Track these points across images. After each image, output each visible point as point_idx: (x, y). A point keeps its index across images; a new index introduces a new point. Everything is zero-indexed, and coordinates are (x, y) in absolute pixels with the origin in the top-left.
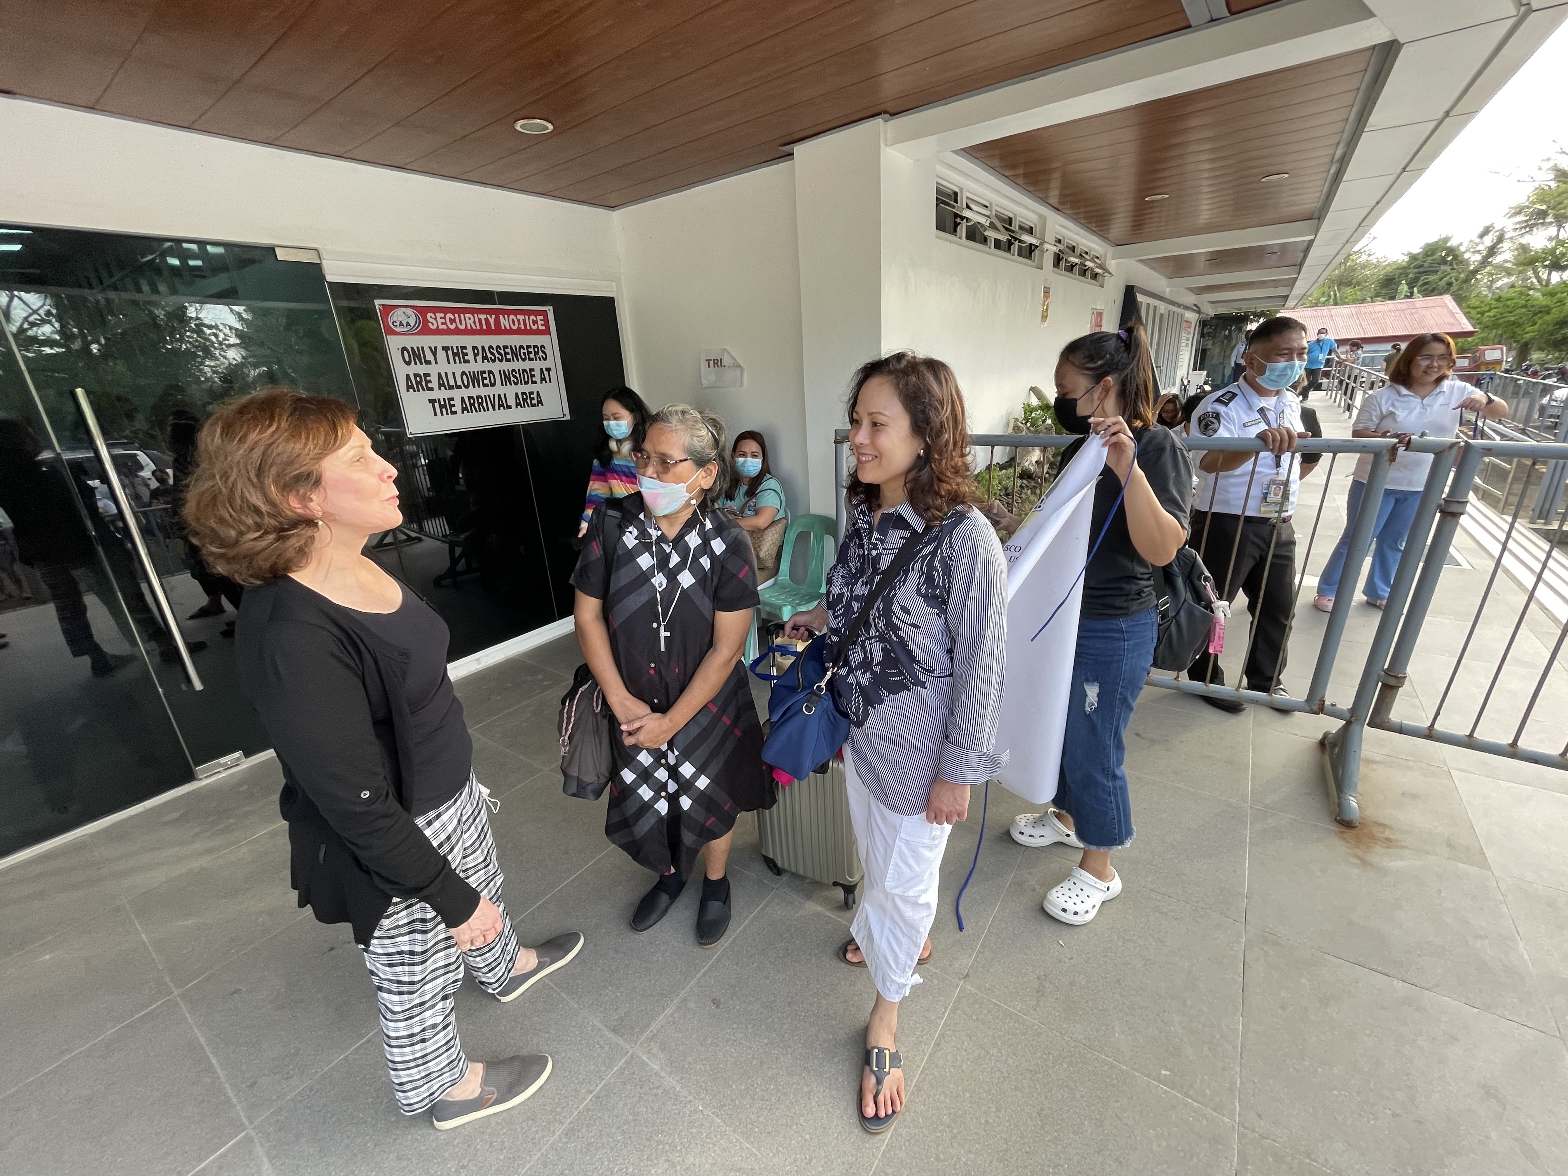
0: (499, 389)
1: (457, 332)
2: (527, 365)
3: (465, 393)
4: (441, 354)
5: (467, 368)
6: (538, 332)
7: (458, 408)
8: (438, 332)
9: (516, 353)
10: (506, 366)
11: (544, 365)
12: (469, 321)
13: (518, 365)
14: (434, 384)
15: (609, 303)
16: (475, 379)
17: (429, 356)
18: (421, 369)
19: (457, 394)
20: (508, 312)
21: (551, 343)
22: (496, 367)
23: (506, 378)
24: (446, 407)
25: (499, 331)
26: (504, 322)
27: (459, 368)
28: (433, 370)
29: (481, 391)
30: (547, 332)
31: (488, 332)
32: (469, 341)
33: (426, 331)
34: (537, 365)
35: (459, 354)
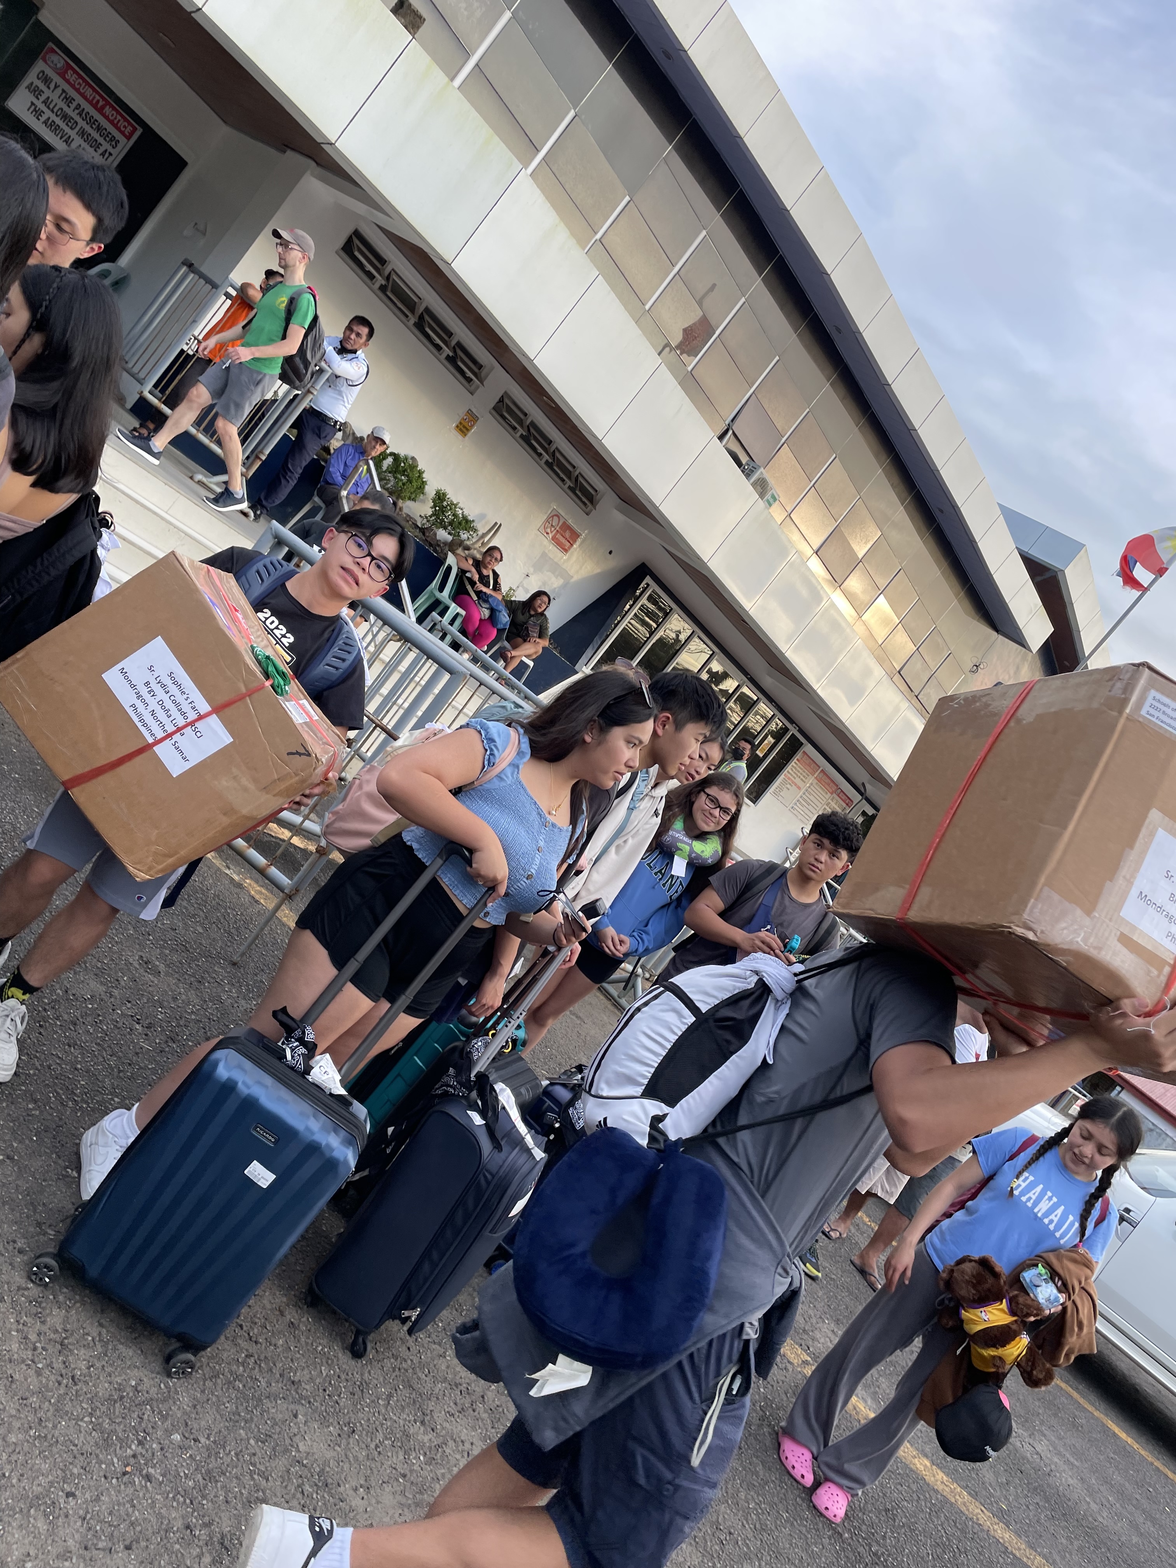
0: (73, 134)
1: (77, 90)
2: (101, 140)
3: (53, 117)
4: (59, 91)
5: (65, 108)
6: (123, 133)
7: (43, 119)
8: (68, 81)
9: (99, 128)
10: (88, 128)
11: (110, 149)
12: (89, 92)
13: (95, 135)
14: (42, 98)
15: (180, 164)
16: (65, 117)
17: (52, 86)
18: (42, 86)
19: (48, 113)
20: (114, 109)
21: (124, 146)
22: (82, 123)
23: (82, 133)
24: (38, 113)
25: (100, 110)
26: (107, 110)
27: (61, 104)
28: (47, 93)
29: (63, 125)
30: (128, 138)
31: (95, 106)
32: (79, 99)
33: (62, 75)
34: (106, 146)
35: (69, 100)
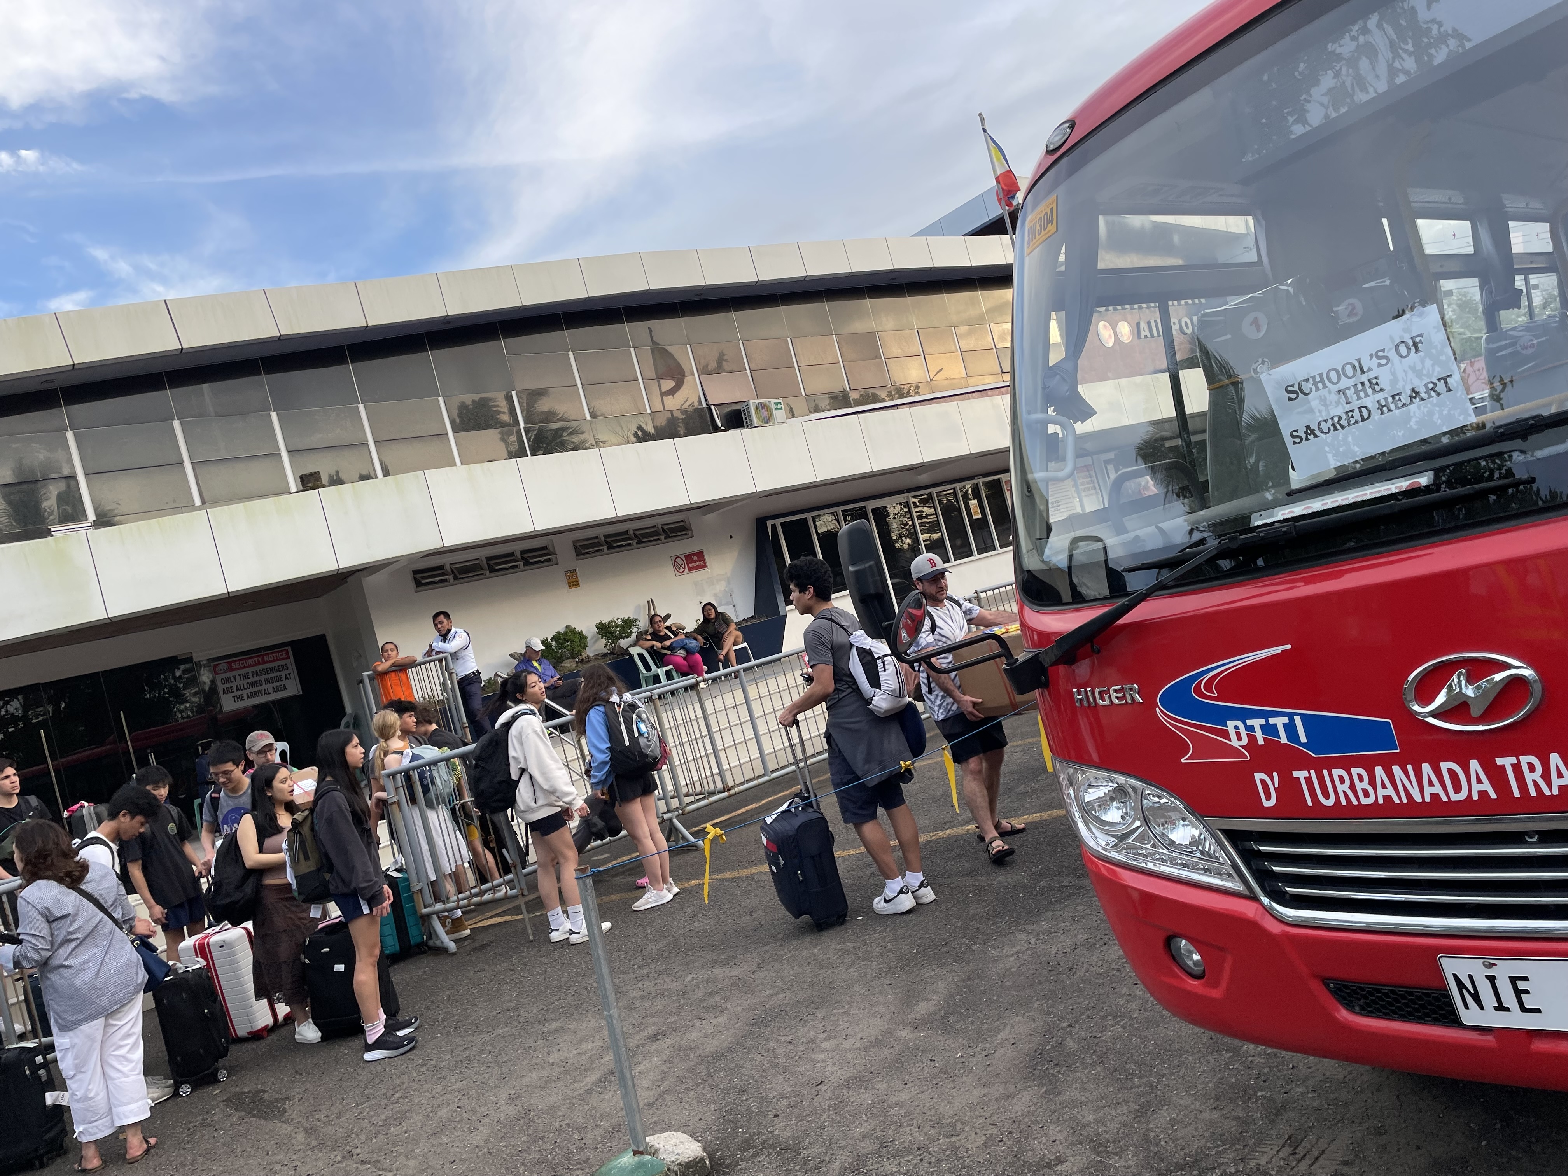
0: (264, 687)
1: (245, 667)
2: (278, 674)
3: (248, 691)
4: (238, 678)
5: (249, 681)
6: (284, 659)
7: (245, 697)
8: (236, 669)
9: (272, 670)
10: (268, 676)
11: (287, 672)
12: (250, 662)
13: (273, 675)
14: (235, 689)
15: (322, 638)
16: (253, 684)
17: (232, 679)
18: (229, 685)
19: (244, 692)
20: (268, 654)
21: (291, 663)
22: (262, 678)
23: (268, 681)
24: (241, 698)
25: (264, 662)
26: (266, 659)
27: (245, 681)
28: (234, 685)
29: (256, 689)
30: (288, 657)
31: (259, 664)
32: (249, 670)
33: (232, 670)
34: (283, 673)
35: (246, 676)
